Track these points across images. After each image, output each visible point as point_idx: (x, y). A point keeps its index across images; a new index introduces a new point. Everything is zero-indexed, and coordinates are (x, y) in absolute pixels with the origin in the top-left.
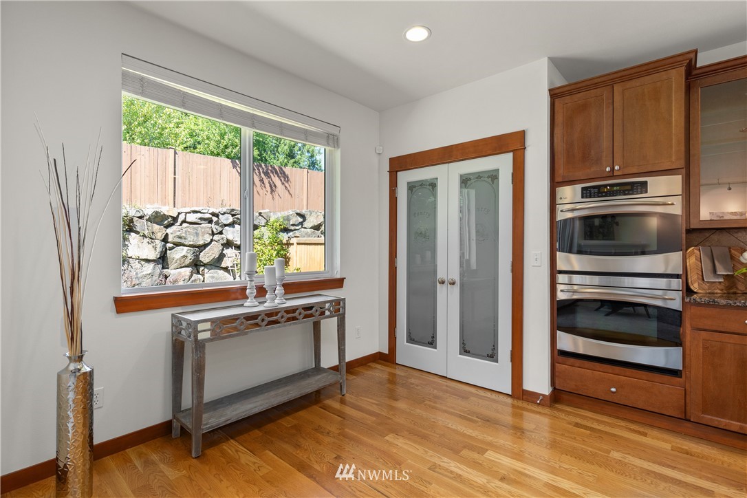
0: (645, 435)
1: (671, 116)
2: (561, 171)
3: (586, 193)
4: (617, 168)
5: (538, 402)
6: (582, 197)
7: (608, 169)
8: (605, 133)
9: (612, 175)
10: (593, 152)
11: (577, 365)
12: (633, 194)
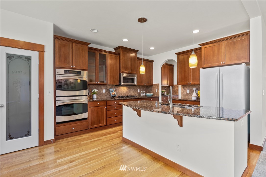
0: (82, 136)
1: (85, 57)
2: (57, 63)
3: (65, 72)
4: (74, 66)
5: (52, 142)
6: (64, 73)
7: (72, 66)
8: (71, 56)
9: (72, 68)
10: (67, 60)
11: (63, 125)
12: (77, 74)
